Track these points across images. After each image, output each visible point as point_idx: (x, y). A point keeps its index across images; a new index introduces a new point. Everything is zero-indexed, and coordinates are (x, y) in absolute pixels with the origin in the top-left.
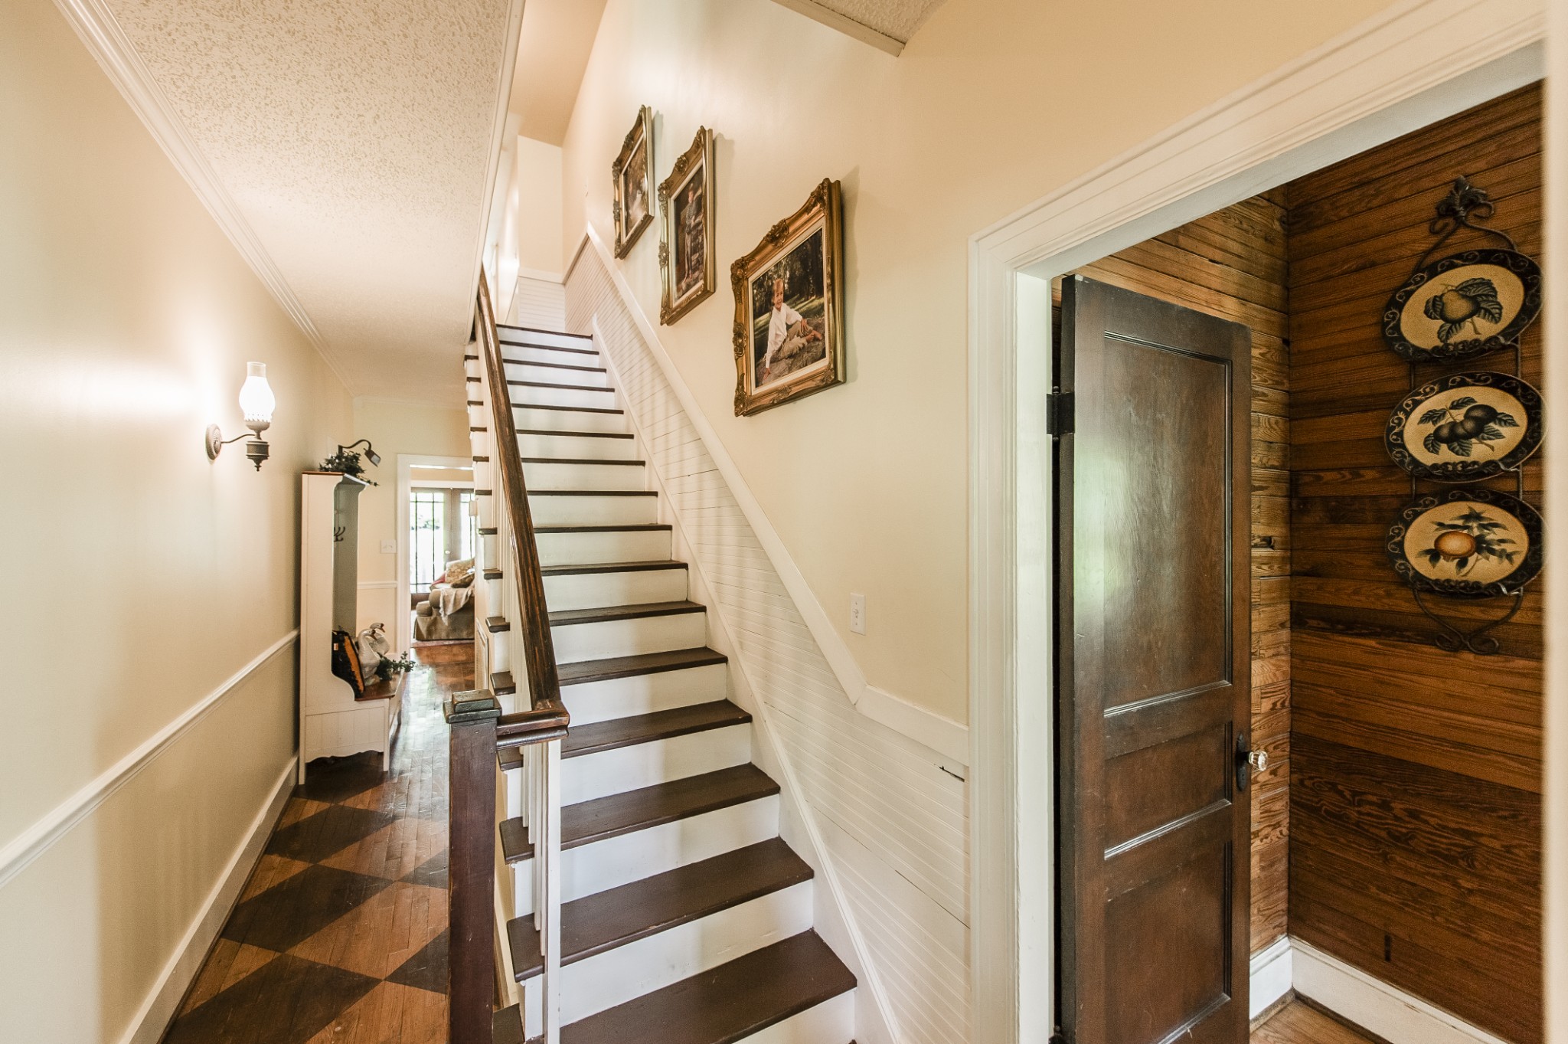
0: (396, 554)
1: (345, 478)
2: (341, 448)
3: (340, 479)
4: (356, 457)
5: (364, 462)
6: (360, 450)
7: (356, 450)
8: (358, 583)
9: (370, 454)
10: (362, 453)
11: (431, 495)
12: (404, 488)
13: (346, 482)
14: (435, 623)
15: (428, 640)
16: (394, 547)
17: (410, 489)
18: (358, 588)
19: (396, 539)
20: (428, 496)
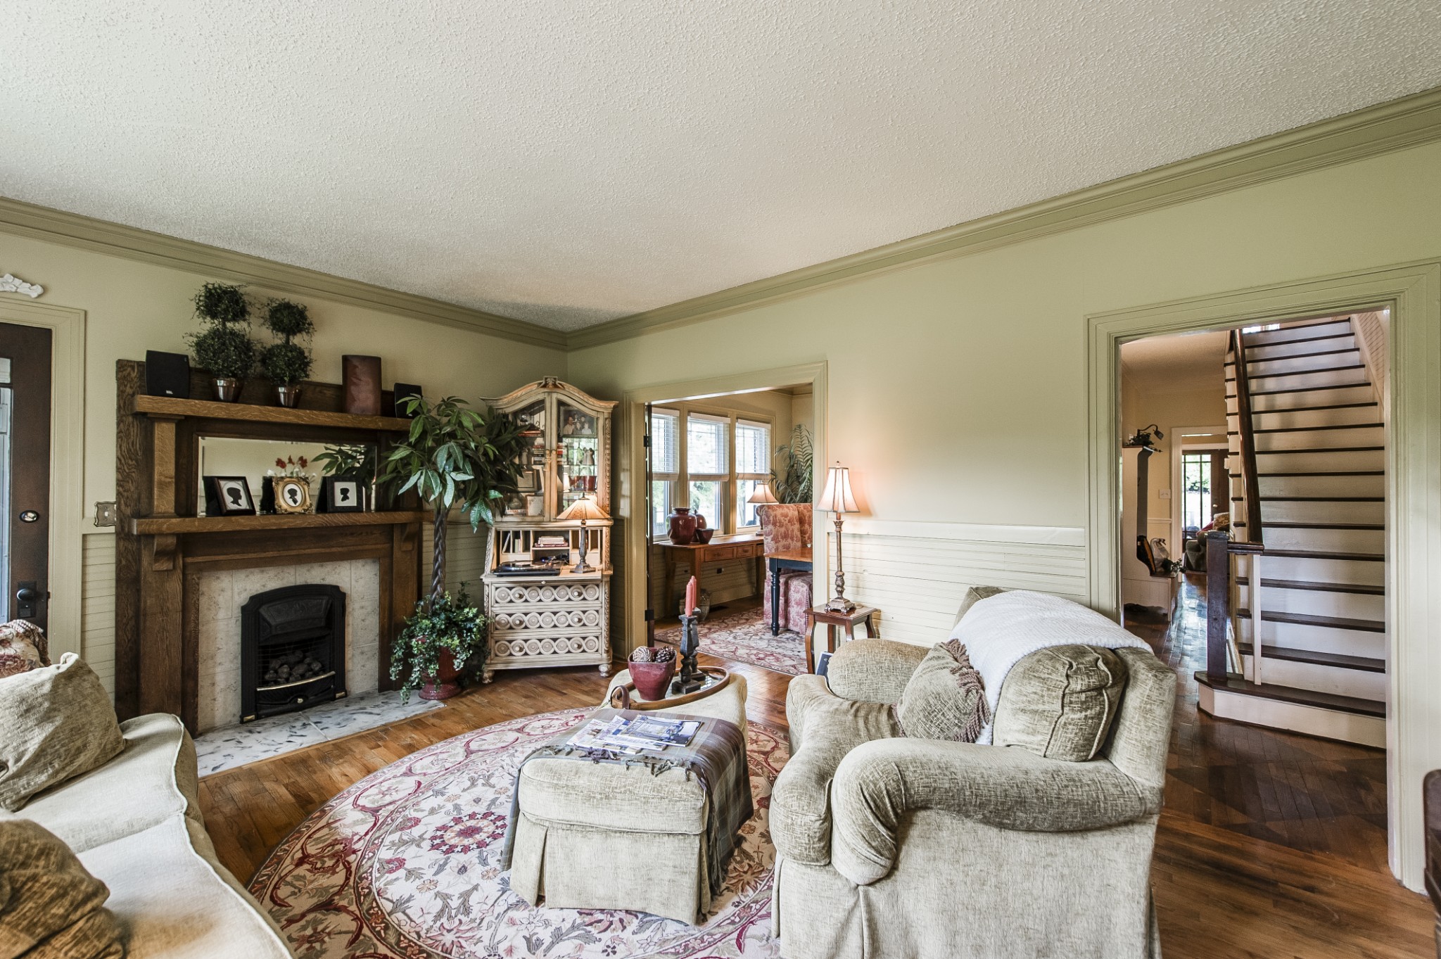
0: (1171, 500)
1: (1144, 449)
2: (1139, 431)
3: (1141, 449)
4: (1148, 435)
5: (1153, 438)
6: (1151, 431)
7: (1148, 431)
8: (1148, 518)
9: (1157, 433)
10: (1152, 433)
11: (1198, 456)
12: (1177, 452)
13: (1144, 450)
14: (1203, 556)
15: (1195, 570)
16: (1169, 494)
17: (1181, 452)
18: (1148, 521)
19: (1171, 488)
20: (1197, 458)
